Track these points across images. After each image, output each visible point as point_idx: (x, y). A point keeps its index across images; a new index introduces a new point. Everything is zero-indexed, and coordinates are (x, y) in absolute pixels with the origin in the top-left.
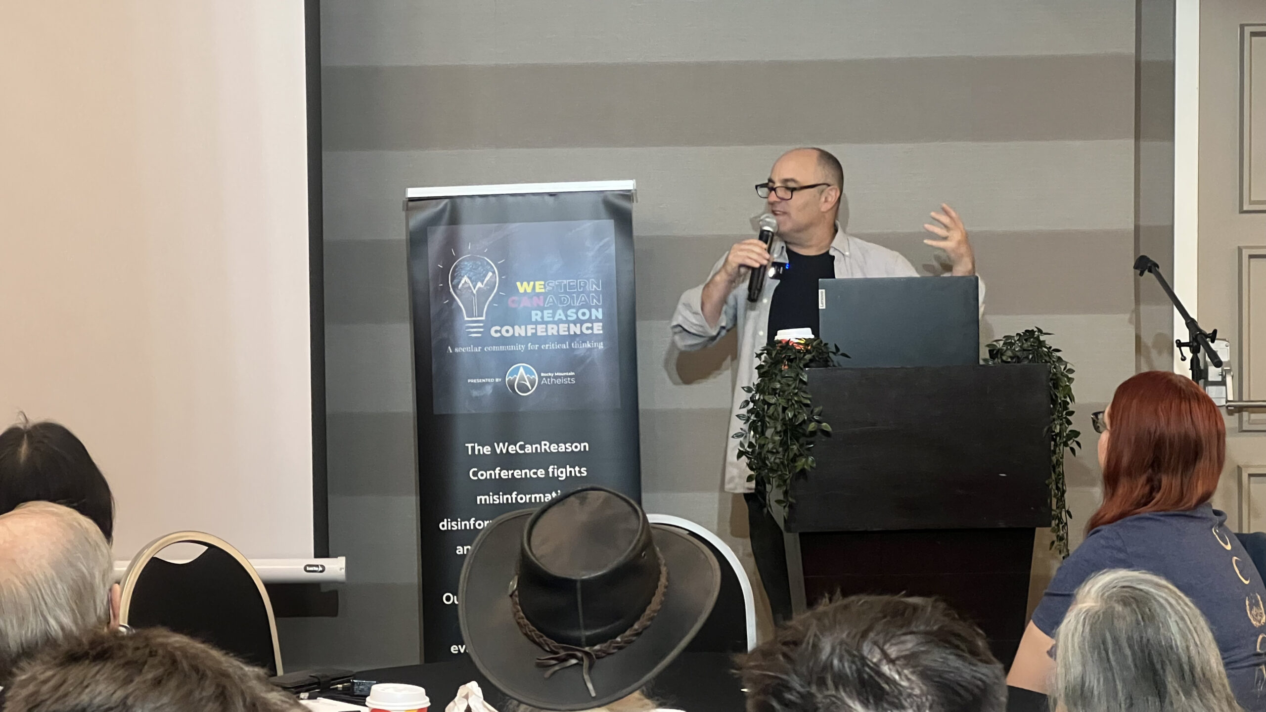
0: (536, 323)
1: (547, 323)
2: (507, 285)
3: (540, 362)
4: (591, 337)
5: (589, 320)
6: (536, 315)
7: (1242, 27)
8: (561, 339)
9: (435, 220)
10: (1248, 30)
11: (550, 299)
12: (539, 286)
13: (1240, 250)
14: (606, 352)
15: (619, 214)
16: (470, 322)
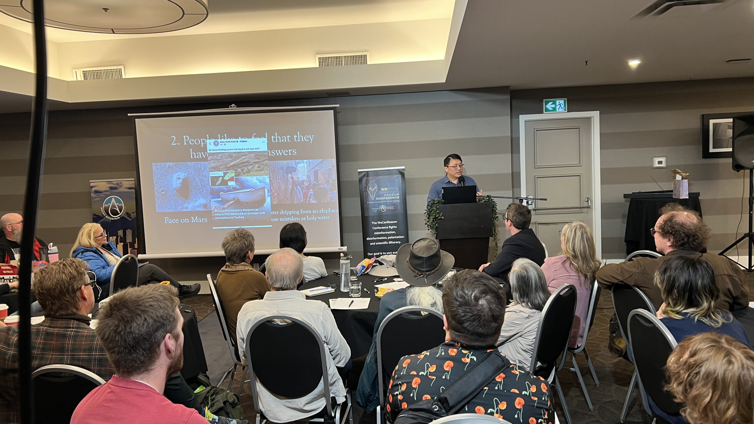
0: (385, 197)
1: (387, 196)
2: (379, 189)
3: (386, 204)
4: (397, 199)
5: (396, 196)
6: (385, 195)
7: (534, 129)
8: (390, 200)
9: (364, 176)
10: (535, 130)
11: (388, 192)
12: (386, 189)
13: (535, 176)
14: (400, 202)
15: (402, 173)
16: (372, 197)
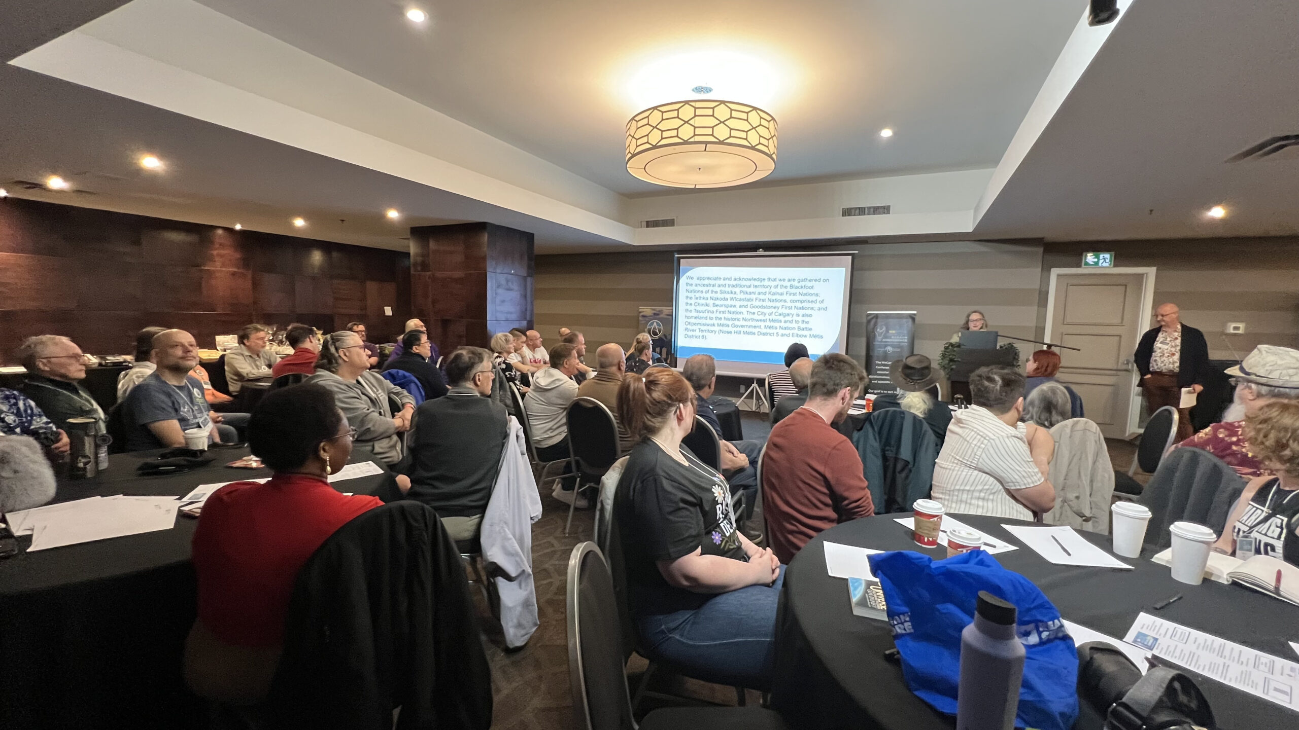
1: (895, 339)
2: (887, 331)
3: (893, 346)
4: (904, 342)
5: (904, 339)
6: (893, 337)
8: (897, 342)
9: (872, 318)
11: (897, 334)
12: (894, 332)
13: (1062, 332)
14: (907, 345)
15: (912, 317)
16: (879, 338)
